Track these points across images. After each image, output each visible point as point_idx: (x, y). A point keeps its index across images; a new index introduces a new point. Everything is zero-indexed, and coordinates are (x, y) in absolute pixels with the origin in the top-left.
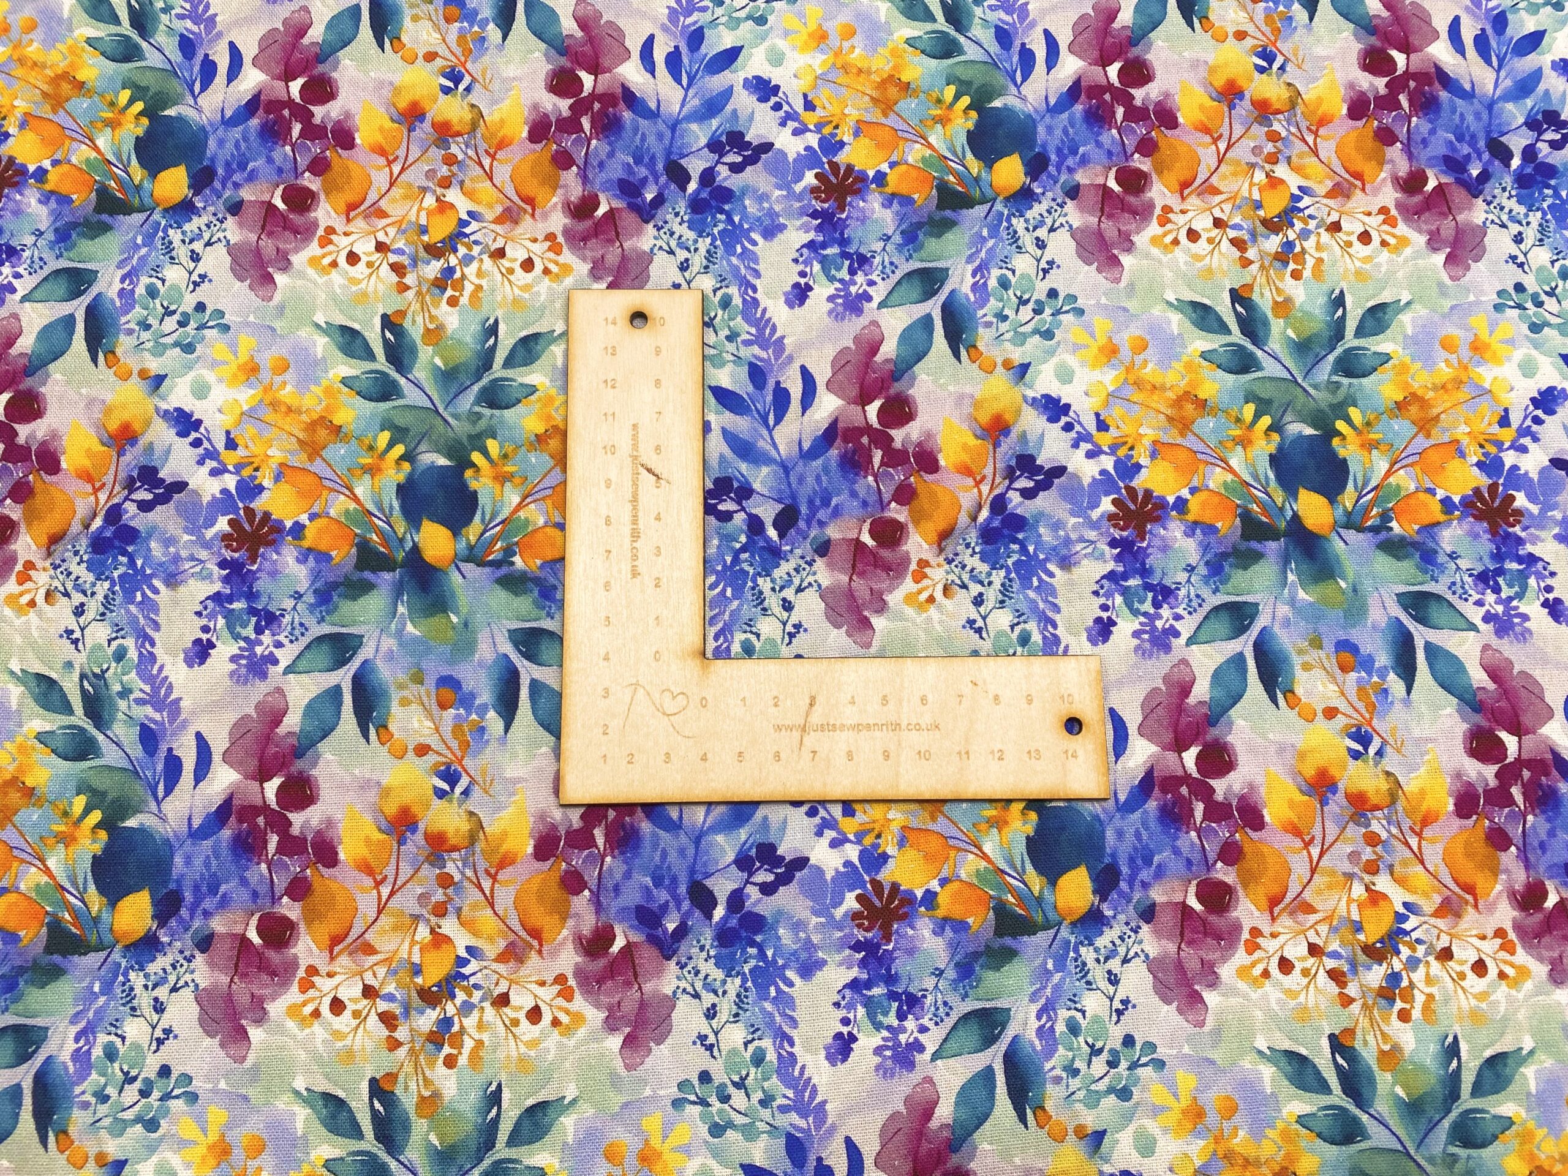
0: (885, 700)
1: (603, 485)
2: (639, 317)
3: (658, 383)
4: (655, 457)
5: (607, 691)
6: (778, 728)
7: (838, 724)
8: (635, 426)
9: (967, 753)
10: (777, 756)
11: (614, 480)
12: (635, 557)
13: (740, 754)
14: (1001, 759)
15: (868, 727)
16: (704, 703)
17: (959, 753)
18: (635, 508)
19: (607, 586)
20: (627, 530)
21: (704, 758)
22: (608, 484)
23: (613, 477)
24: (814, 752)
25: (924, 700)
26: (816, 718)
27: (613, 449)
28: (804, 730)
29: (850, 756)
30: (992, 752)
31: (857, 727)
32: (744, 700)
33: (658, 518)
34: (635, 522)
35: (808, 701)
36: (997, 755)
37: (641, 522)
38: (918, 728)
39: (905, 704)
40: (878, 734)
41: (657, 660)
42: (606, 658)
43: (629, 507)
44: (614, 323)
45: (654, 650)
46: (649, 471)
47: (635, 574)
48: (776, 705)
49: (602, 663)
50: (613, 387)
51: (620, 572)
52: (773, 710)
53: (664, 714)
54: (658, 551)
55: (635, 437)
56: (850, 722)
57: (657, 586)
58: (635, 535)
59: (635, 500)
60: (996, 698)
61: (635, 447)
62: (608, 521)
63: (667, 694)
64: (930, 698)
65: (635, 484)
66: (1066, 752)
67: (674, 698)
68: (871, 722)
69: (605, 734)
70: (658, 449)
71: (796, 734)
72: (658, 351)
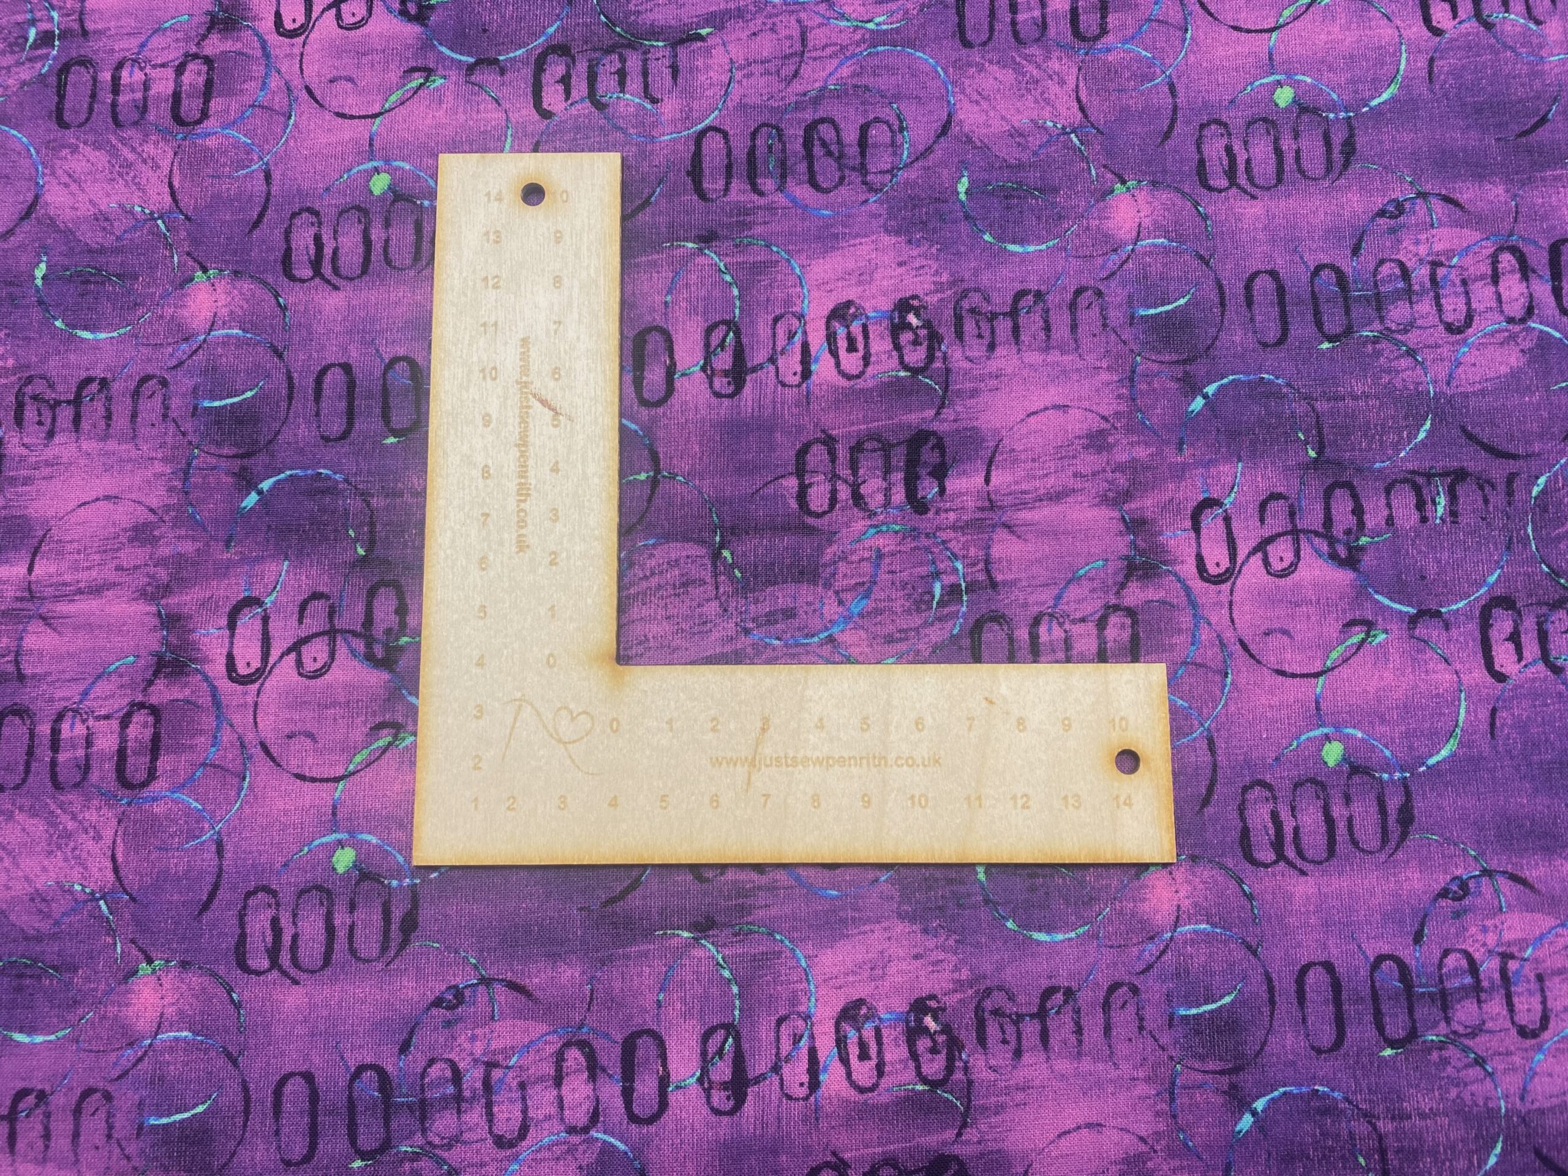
0: (865, 725)
1: (479, 421)
2: (533, 194)
3: (557, 281)
4: (552, 384)
5: (480, 708)
6: (717, 762)
7: (800, 755)
8: (525, 341)
9: (979, 798)
10: (715, 801)
11: (494, 417)
12: (522, 523)
13: (663, 798)
14: (1023, 807)
15: (841, 761)
16: (615, 727)
17: (968, 798)
18: (523, 454)
19: (483, 563)
20: (512, 486)
21: (614, 803)
22: (487, 420)
23: (494, 411)
24: (767, 796)
25: (919, 723)
26: (767, 750)
27: (491, 373)
28: (752, 764)
29: (816, 800)
30: (1014, 798)
31: (826, 762)
32: (670, 722)
33: (555, 469)
34: (523, 473)
35: (759, 724)
36: (1020, 802)
37: (531, 473)
38: (911, 762)
39: (892, 728)
40: (854, 770)
41: (551, 667)
42: (480, 664)
43: (515, 453)
44: (499, 199)
45: (547, 652)
46: (544, 403)
47: (522, 546)
48: (714, 729)
49: (474, 670)
50: (496, 287)
51: (501, 543)
52: (711, 735)
53: (560, 741)
54: (555, 515)
55: (525, 357)
56: (817, 754)
57: (552, 563)
58: (523, 492)
59: (523, 443)
60: (1021, 722)
61: (525, 370)
62: (486, 473)
63: (564, 713)
64: (929, 721)
65: (524, 421)
66: (1117, 797)
67: (573, 719)
68: (846, 755)
69: (476, 768)
70: (556, 373)
71: (741, 770)
72: (558, 238)
